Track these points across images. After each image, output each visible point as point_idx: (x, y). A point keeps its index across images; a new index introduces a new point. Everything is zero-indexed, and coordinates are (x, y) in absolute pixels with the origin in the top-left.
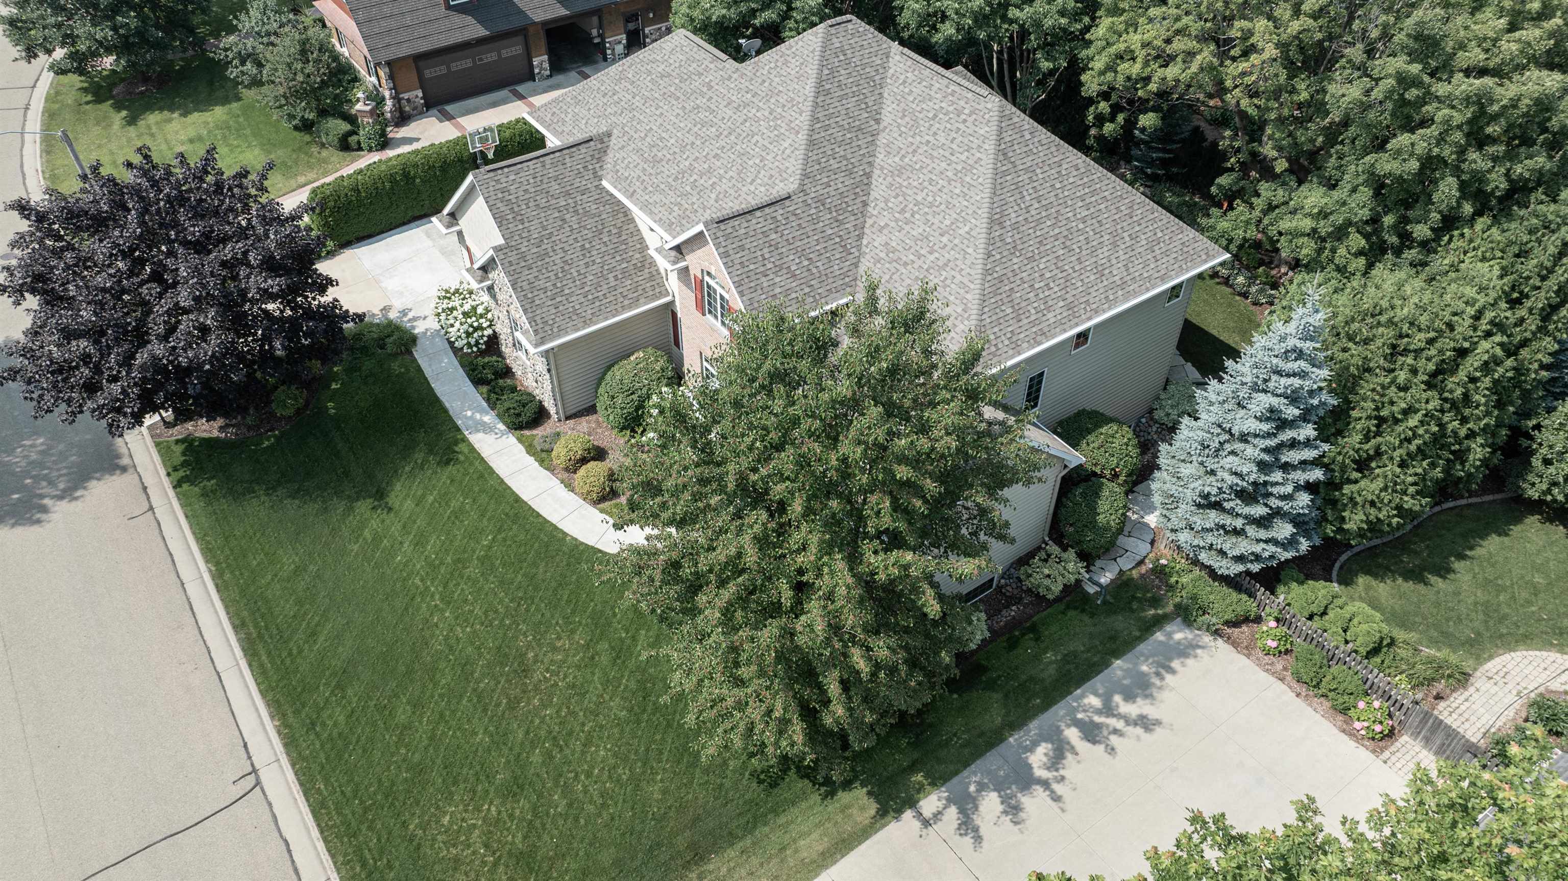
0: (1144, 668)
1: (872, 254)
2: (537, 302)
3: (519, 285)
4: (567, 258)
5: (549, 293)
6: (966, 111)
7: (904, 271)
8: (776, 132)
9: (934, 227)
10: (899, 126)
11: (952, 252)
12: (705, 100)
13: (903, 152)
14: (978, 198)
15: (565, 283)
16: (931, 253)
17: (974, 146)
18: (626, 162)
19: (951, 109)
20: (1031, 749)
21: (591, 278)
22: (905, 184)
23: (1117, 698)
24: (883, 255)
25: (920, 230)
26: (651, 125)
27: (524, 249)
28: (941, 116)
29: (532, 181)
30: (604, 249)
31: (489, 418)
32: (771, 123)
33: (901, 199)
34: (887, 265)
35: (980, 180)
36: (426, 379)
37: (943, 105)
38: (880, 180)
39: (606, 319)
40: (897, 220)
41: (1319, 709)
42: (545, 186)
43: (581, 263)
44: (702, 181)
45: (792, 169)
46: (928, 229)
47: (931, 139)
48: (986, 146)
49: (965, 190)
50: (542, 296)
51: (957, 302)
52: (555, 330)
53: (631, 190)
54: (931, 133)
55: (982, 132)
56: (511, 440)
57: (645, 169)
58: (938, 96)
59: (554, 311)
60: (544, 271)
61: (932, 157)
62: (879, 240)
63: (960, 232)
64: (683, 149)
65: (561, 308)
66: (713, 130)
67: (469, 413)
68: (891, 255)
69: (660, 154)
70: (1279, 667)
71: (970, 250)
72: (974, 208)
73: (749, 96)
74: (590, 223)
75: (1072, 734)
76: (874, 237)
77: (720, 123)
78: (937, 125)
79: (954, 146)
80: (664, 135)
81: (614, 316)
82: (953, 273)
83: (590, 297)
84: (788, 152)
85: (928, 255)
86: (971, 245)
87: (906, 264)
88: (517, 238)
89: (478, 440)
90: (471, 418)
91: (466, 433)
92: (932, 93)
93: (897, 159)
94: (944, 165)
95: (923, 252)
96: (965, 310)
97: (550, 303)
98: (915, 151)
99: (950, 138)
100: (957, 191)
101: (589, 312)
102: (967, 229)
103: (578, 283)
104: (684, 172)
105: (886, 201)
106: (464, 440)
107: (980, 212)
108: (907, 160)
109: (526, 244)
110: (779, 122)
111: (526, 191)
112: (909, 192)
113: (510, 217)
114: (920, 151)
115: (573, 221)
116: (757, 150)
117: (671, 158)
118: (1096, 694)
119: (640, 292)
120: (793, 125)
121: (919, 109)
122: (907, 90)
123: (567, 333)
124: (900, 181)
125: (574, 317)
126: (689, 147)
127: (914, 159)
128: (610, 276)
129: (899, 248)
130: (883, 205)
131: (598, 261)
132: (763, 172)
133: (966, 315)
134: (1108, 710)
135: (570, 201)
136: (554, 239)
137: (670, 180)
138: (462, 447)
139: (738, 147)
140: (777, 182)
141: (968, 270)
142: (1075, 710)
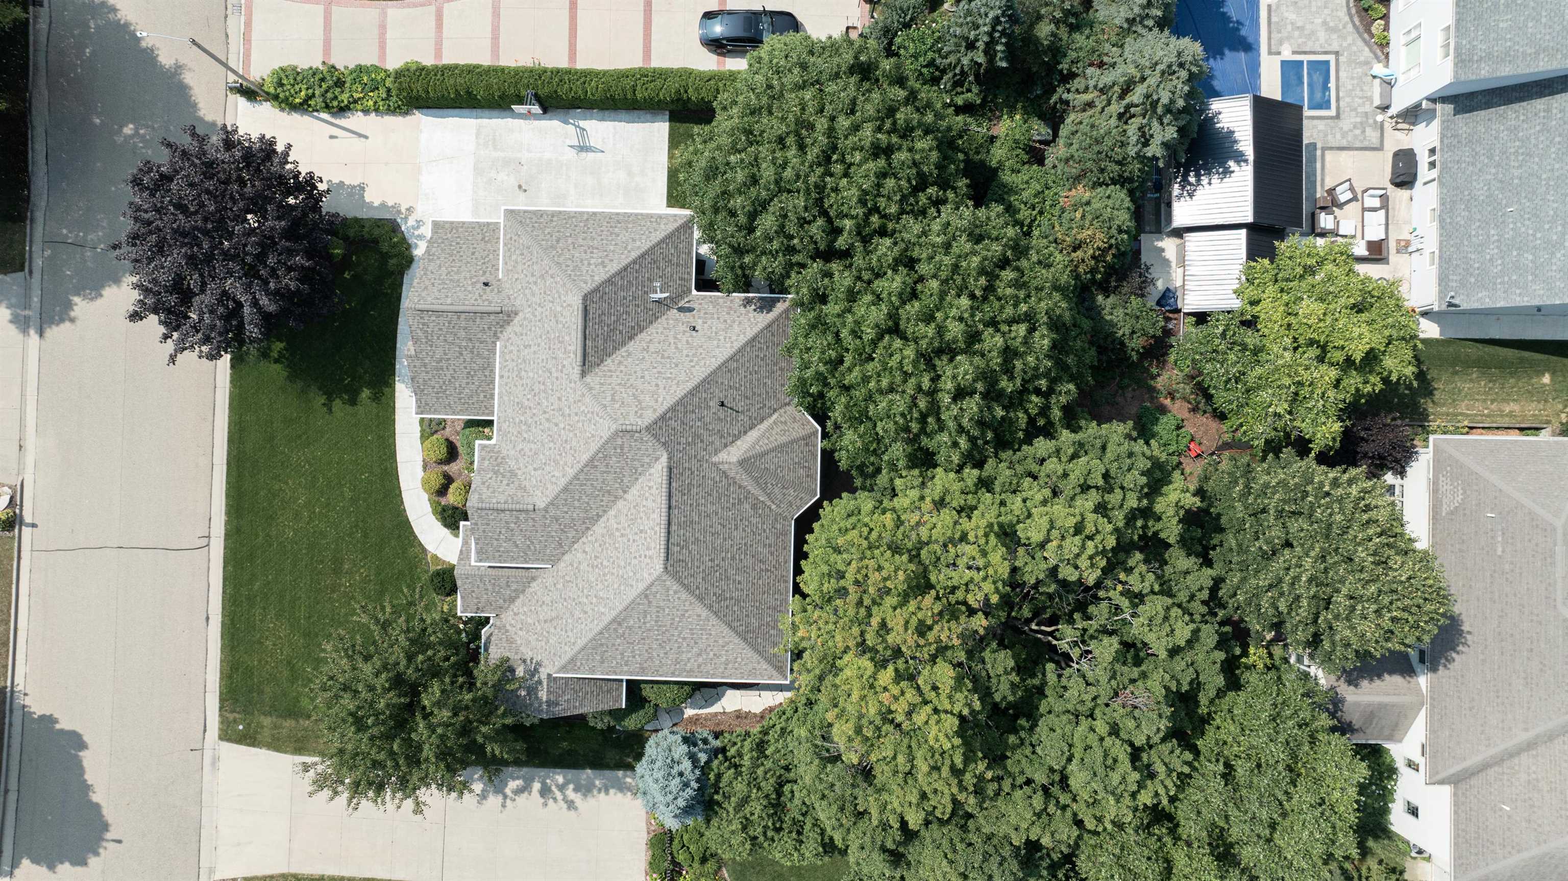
0: (597, 783)
9: (596, 587)
13: (620, 526)
19: (649, 539)
20: (514, 779)
22: (607, 545)
23: (571, 786)
24: (575, 565)
25: (592, 579)
28: (643, 535)
33: (600, 549)
37: (649, 531)
40: (591, 558)
46: (594, 583)
47: (631, 540)
54: (634, 537)
61: (624, 551)
63: (600, 606)
68: (577, 571)
75: (537, 786)
78: (638, 538)
86: (598, 620)
89: (400, 390)
91: (396, 379)
93: (615, 525)
100: (615, 586)
106: (392, 385)
108: (617, 533)
112: (605, 551)
114: (624, 538)
115: (468, 356)
118: (564, 777)
121: (641, 514)
124: (607, 540)
127: (619, 539)
129: (581, 572)
134: (562, 788)
135: (470, 344)
138: (386, 390)
142: (549, 777)
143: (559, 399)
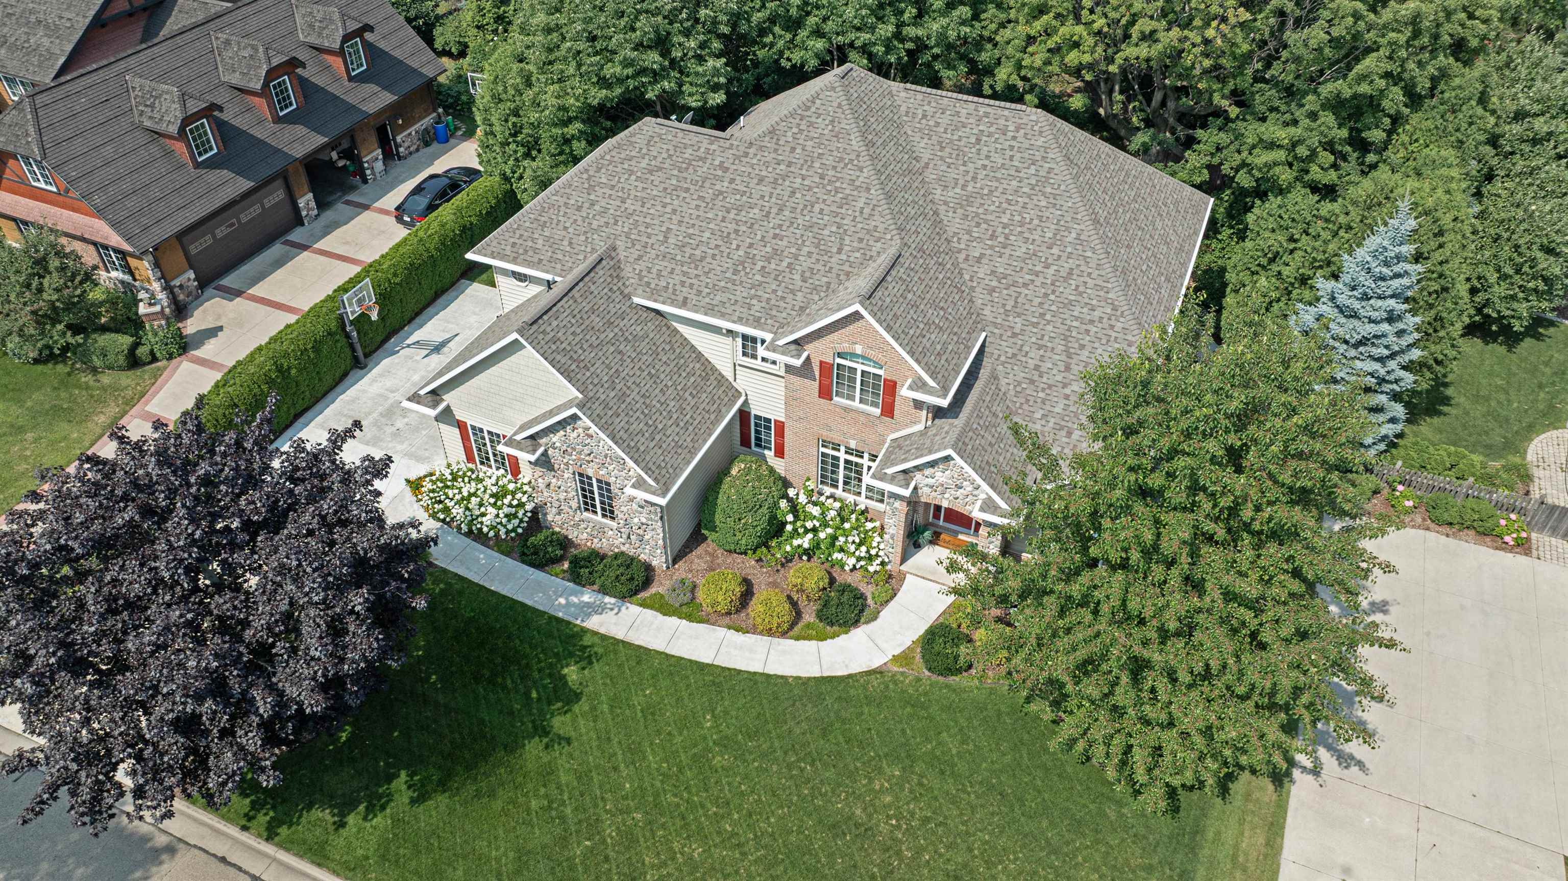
1: (982, 285)
2: (642, 448)
3: (618, 437)
4: (643, 391)
5: (647, 435)
6: (1011, 128)
7: (1027, 292)
8: (840, 195)
9: (1037, 243)
10: (942, 158)
11: (1070, 261)
12: (726, 184)
13: (961, 182)
14: (1070, 204)
15: (654, 418)
16: (1047, 267)
17: (1039, 158)
18: (654, 271)
19: (992, 129)
21: (672, 403)
22: (981, 211)
24: (995, 283)
25: (1024, 250)
26: (667, 225)
27: (603, 397)
28: (984, 138)
29: (573, 321)
30: (668, 370)
31: (587, 597)
32: (829, 188)
33: (984, 226)
34: (1005, 292)
35: (1063, 187)
36: (477, 585)
37: (981, 128)
38: (950, 214)
39: (705, 441)
40: (992, 247)
41: (1469, 539)
42: (587, 322)
43: (657, 391)
44: (773, 266)
45: (881, 228)
46: (1031, 247)
47: (986, 162)
48: (1051, 155)
49: (1052, 200)
50: (643, 440)
51: (1103, 304)
52: (671, 471)
53: (681, 299)
54: (983, 157)
55: (1039, 143)
56: (632, 610)
57: (685, 274)
58: (971, 121)
59: (660, 452)
60: (631, 413)
61: (998, 180)
62: (982, 270)
63: (1068, 239)
64: (727, 239)
65: (664, 446)
66: (756, 211)
67: (562, 601)
68: (1004, 281)
69: (698, 252)
70: (1419, 520)
71: (1089, 254)
72: (1072, 215)
73: (782, 167)
74: (643, 346)
76: (975, 269)
77: (761, 202)
78: (986, 148)
79: (1016, 164)
80: (691, 231)
81: (710, 435)
82: (1082, 279)
83: (682, 424)
84: (867, 211)
85: (1046, 270)
86: (1087, 248)
87: (1025, 285)
88: (591, 387)
89: (594, 623)
90: (568, 604)
91: (578, 622)
92: (963, 119)
93: (958, 190)
94: (1014, 183)
95: (1038, 268)
96: (1115, 309)
97: (652, 444)
98: (974, 178)
99: (1007, 157)
100: (1043, 203)
101: (689, 440)
102: (1074, 235)
103: (665, 413)
104: (742, 263)
105: (969, 232)
106: (584, 631)
107: (1079, 216)
108: (970, 188)
109: (602, 390)
110: (838, 184)
111: (573, 333)
112: (989, 217)
113: (573, 367)
114: (980, 177)
115: (628, 349)
116: (826, 218)
117: (716, 252)
119: (718, 402)
120: (857, 183)
121: (956, 137)
122: (932, 123)
123: (682, 471)
124: (974, 209)
125: (679, 451)
126: (733, 236)
127: (978, 185)
128: (687, 394)
129: (1008, 272)
130: (967, 237)
131: (670, 384)
132: (846, 238)
133: (1119, 313)
135: (616, 330)
136: (622, 375)
137: (728, 275)
138: (587, 640)
139: (800, 221)
140: (871, 243)
141: (1097, 272)
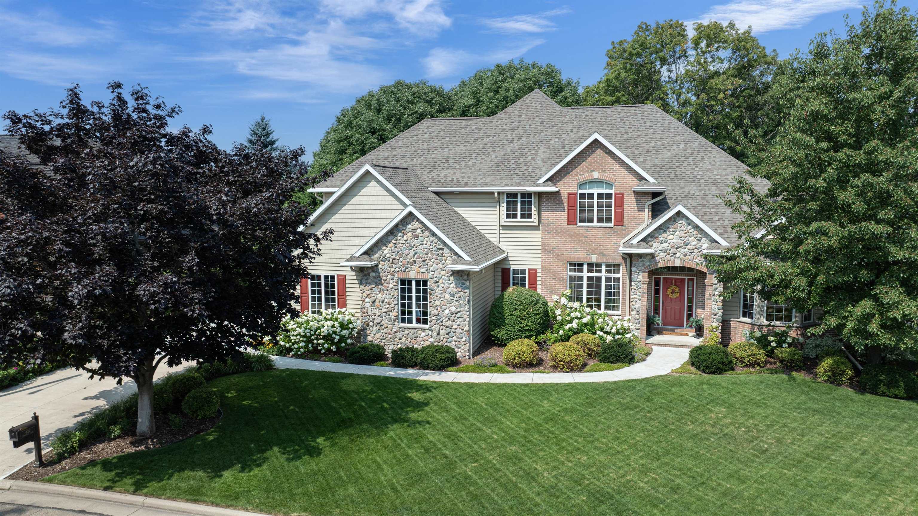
4: (448, 221)
6: (639, 113)
9: (676, 150)
10: (603, 129)
11: (700, 154)
12: (481, 135)
15: (458, 234)
17: (660, 120)
18: (442, 175)
19: (628, 115)
21: (467, 235)
25: (670, 154)
26: (446, 156)
27: (425, 211)
29: (399, 178)
31: (412, 371)
34: (667, 172)
36: (318, 371)
37: (622, 115)
40: (649, 156)
42: (407, 182)
43: (456, 226)
44: (522, 160)
46: (673, 152)
48: (667, 118)
50: (455, 238)
53: (463, 183)
55: (658, 115)
57: (463, 173)
59: (467, 247)
60: (444, 225)
64: (488, 155)
66: (504, 141)
67: (392, 373)
69: (470, 163)
71: (709, 149)
74: (442, 207)
77: (506, 138)
80: (463, 155)
83: (475, 245)
90: (397, 374)
97: (461, 242)
98: (626, 133)
99: (642, 122)
100: (672, 135)
101: (482, 252)
103: (463, 236)
104: (501, 162)
106: (418, 380)
108: (625, 137)
109: (423, 208)
111: (400, 182)
115: (434, 204)
116: (550, 137)
117: (482, 161)
119: (492, 248)
122: (592, 118)
125: (478, 253)
126: (492, 153)
128: (473, 236)
135: (424, 194)
136: (434, 210)
137: (493, 168)
143: (503, 130)
